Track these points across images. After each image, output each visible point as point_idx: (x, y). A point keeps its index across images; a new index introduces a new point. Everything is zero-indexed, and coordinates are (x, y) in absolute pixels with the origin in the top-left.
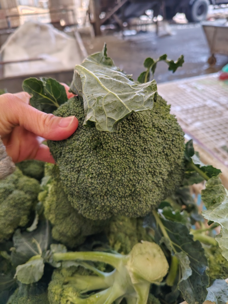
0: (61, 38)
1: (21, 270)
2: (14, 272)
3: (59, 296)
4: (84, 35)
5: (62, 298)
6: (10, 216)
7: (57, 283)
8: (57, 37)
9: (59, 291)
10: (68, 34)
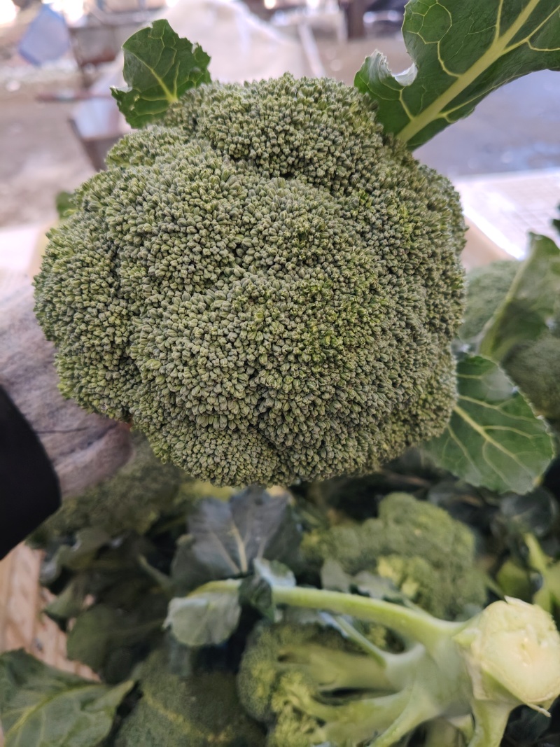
0: (266, 41)
1: (181, 612)
2: (164, 613)
3: (268, 688)
4: (321, 33)
5: (275, 695)
6: (155, 480)
7: (266, 656)
8: (255, 37)
9: (269, 676)
10: (282, 30)
